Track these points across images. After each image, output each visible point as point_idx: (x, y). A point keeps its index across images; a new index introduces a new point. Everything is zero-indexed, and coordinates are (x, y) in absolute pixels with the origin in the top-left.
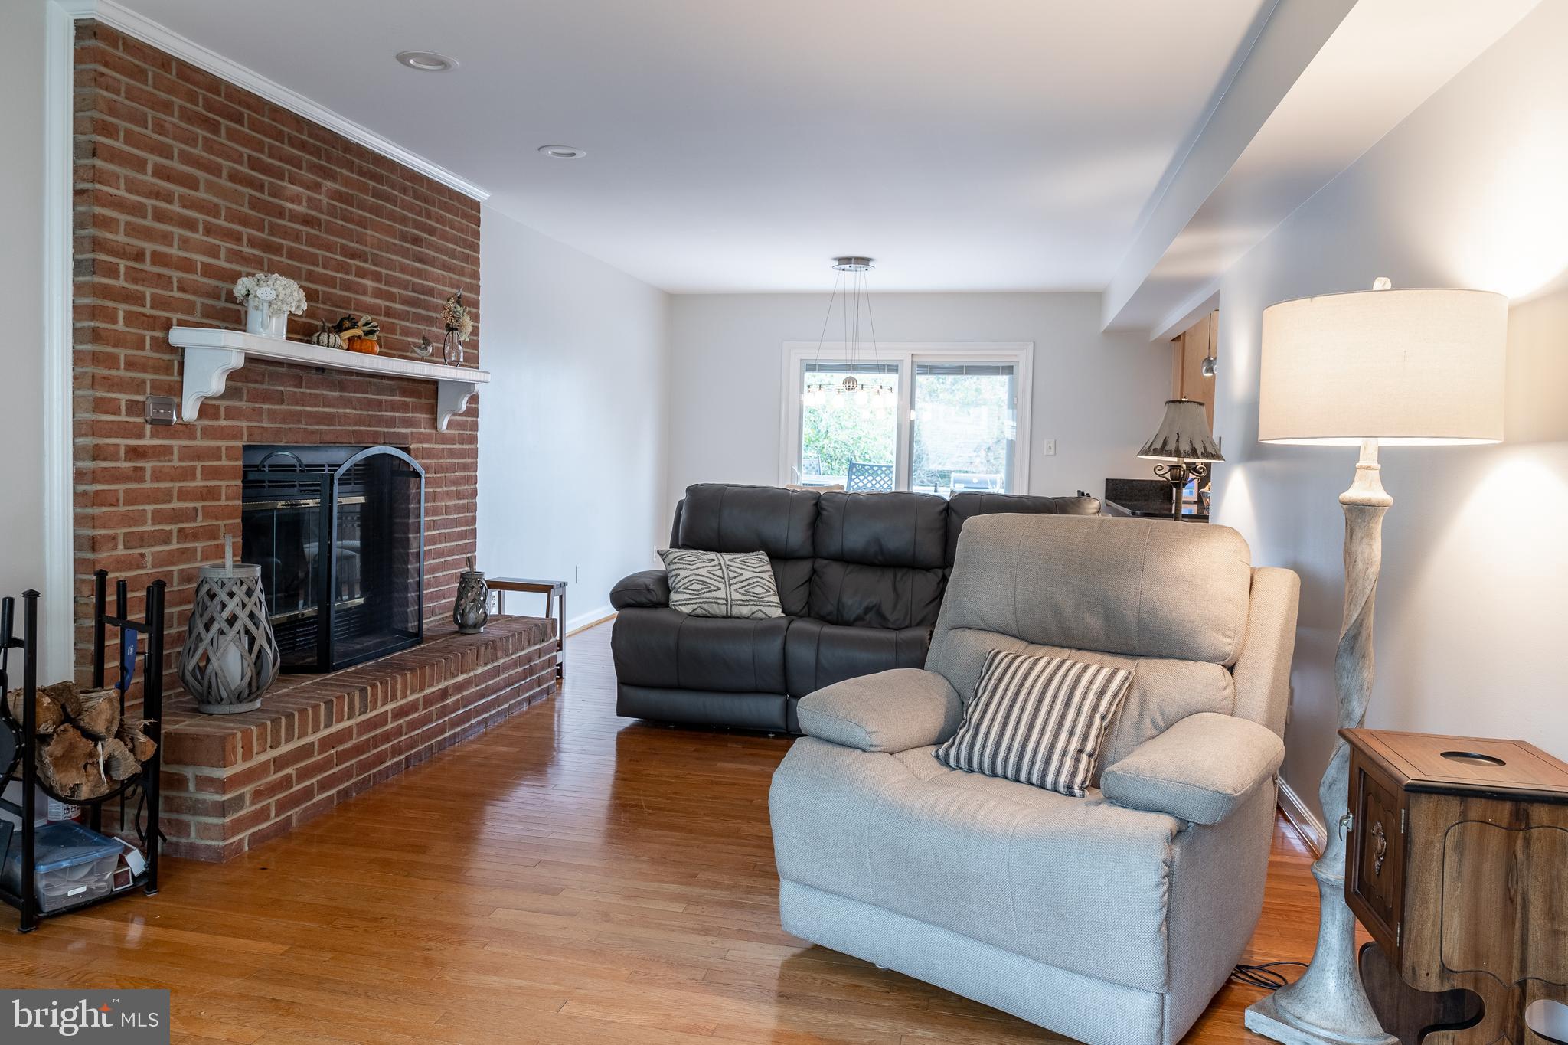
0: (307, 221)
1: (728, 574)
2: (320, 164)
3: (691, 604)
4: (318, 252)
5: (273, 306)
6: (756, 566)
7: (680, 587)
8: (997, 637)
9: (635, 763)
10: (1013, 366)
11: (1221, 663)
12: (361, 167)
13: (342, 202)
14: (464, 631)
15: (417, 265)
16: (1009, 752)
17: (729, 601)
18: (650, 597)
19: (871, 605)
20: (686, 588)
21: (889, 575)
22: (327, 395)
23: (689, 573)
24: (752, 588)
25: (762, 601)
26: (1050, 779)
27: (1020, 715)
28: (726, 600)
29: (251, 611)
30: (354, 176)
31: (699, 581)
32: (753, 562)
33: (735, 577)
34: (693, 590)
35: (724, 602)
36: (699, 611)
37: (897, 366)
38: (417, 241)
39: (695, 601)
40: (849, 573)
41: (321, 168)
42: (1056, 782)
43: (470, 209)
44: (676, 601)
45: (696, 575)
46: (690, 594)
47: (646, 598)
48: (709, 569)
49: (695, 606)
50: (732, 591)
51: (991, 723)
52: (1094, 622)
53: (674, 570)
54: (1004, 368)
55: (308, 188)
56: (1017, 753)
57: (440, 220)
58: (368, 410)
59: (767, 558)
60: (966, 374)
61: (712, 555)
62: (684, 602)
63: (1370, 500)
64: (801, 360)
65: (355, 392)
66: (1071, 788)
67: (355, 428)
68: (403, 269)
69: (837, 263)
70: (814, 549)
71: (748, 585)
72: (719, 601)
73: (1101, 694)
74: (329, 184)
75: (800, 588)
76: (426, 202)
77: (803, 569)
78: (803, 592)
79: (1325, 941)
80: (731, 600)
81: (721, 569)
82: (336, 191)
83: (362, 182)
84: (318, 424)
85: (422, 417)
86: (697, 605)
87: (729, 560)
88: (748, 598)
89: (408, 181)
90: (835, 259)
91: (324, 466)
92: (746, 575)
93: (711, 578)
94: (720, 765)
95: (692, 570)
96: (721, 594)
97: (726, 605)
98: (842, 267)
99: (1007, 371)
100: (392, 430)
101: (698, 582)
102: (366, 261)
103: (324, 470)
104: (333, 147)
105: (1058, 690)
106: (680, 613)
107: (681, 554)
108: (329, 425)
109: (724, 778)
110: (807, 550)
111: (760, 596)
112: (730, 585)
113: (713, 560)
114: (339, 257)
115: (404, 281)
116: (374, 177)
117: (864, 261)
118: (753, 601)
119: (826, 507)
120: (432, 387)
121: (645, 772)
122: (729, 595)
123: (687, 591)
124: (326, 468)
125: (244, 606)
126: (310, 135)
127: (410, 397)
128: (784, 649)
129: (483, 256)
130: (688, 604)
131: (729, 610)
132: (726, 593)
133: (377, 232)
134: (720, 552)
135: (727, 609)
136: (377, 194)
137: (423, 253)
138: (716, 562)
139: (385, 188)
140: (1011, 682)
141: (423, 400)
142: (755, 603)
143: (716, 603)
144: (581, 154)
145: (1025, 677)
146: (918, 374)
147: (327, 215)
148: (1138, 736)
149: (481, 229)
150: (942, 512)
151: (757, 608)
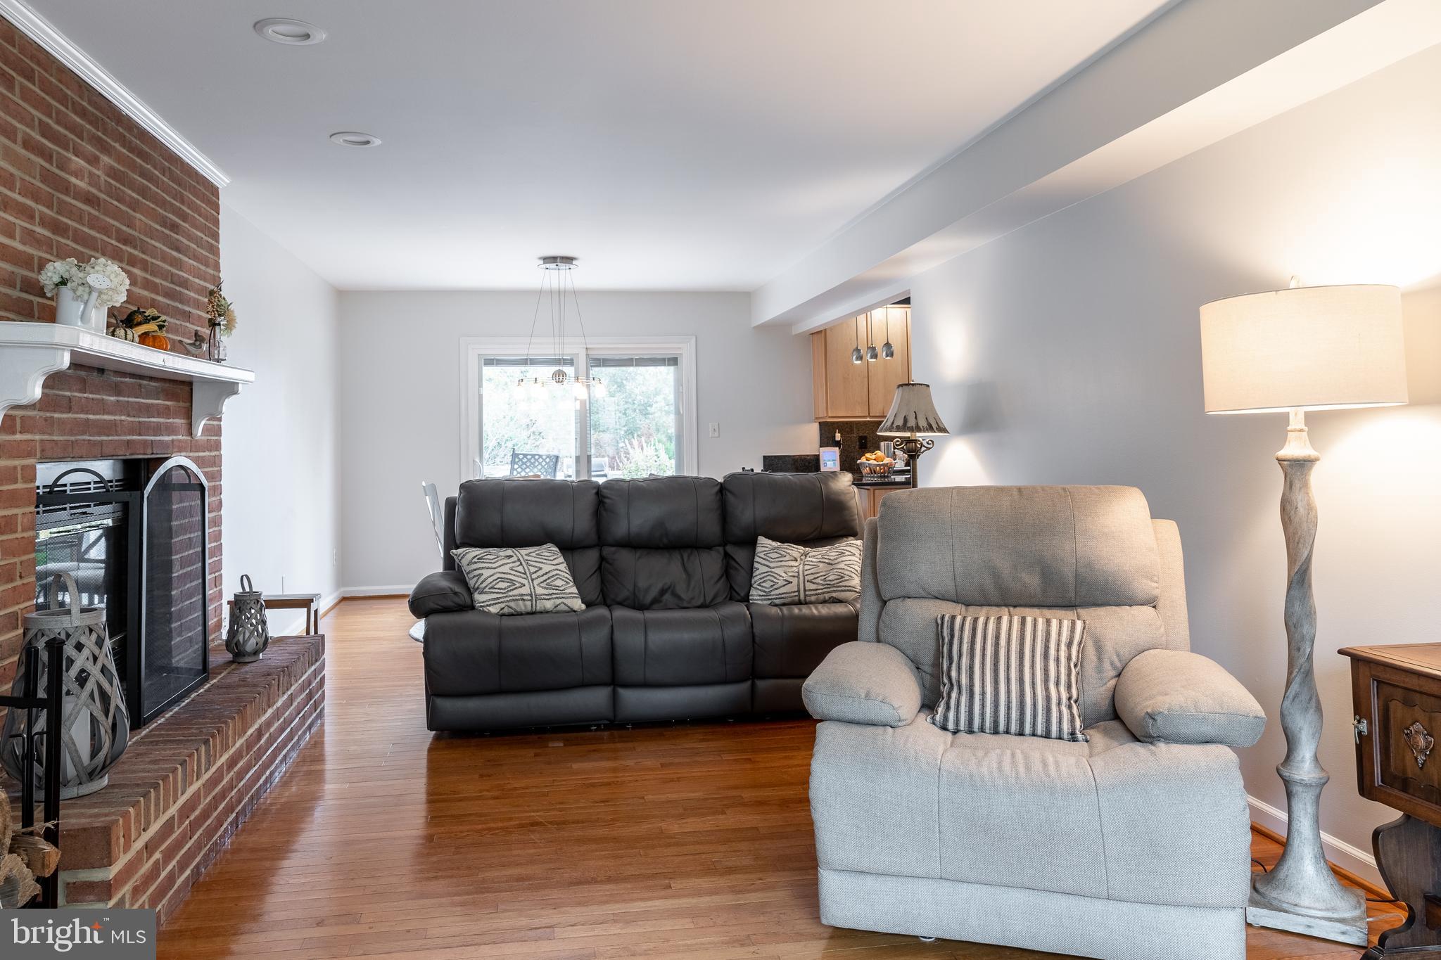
0: (89, 200)
1: (529, 570)
2: (98, 136)
3: (500, 603)
4: (98, 235)
5: (102, 296)
6: (552, 558)
7: (486, 587)
8: (938, 603)
9: (488, 778)
10: (677, 358)
11: (1151, 605)
12: (130, 142)
13: (117, 181)
14: (241, 660)
15: (175, 253)
16: (1009, 708)
17: (534, 597)
18: (457, 600)
19: (666, 587)
20: (492, 588)
21: (676, 556)
22: (107, 400)
23: (492, 572)
24: (553, 581)
25: (564, 593)
26: (1054, 728)
27: (1008, 672)
28: (531, 595)
29: (103, 665)
30: (124, 151)
31: (504, 578)
32: (549, 554)
33: (535, 572)
34: (499, 589)
35: (529, 598)
36: (506, 610)
37: (572, 360)
38: (174, 227)
39: (502, 600)
40: (639, 558)
41: (99, 140)
42: (1060, 730)
43: (209, 193)
44: (483, 602)
45: (499, 573)
46: (497, 593)
47: (454, 602)
48: (511, 565)
49: (503, 605)
50: (535, 585)
51: (983, 684)
52: (1032, 581)
53: (475, 570)
54: (669, 359)
55: (89, 162)
56: (1017, 708)
57: (191, 205)
58: (139, 417)
59: (557, 550)
60: (636, 365)
61: (509, 552)
62: (492, 602)
63: (1309, 456)
64: (479, 355)
65: (128, 397)
66: (1074, 734)
67: (129, 438)
68: (164, 257)
69: (542, 262)
70: (599, 538)
71: (549, 578)
72: (525, 598)
73: (1069, 645)
74: (105, 159)
75: (592, 577)
76: (180, 185)
77: (591, 557)
78: (595, 581)
79: (1301, 833)
80: (536, 595)
81: (521, 564)
82: (112, 168)
83: (132, 158)
84: (99, 434)
85: (179, 421)
86: (505, 604)
87: (526, 555)
88: (551, 592)
89: (166, 160)
90: (540, 258)
91: (89, 483)
92: (546, 568)
93: (514, 575)
94: (575, 766)
95: (494, 568)
96: (525, 590)
97: (531, 600)
98: (548, 266)
99: (672, 362)
100: (158, 438)
101: (503, 580)
102: (135, 248)
103: (89, 489)
104: (108, 118)
105: (1034, 646)
106: (489, 613)
107: (478, 553)
108: (108, 436)
109: (595, 778)
110: (593, 537)
111: (561, 589)
112: (533, 580)
113: (512, 556)
114: (114, 242)
115: (165, 270)
116: (141, 154)
117: (568, 260)
118: (555, 594)
119: (609, 496)
120: (187, 388)
121: (509, 786)
122: (533, 590)
123: (494, 591)
124: (92, 486)
125: (95, 659)
126: (90, 102)
127: (171, 401)
128: (612, 639)
129: (223, 246)
130: (496, 604)
131: (534, 605)
132: (530, 589)
133: (144, 216)
134: (514, 547)
135: (532, 605)
136: (144, 174)
137: (178, 240)
138: (515, 559)
139: (149, 167)
140: (984, 643)
141: (181, 404)
142: (558, 596)
143: (523, 600)
144: (377, 142)
145: (997, 637)
146: (591, 366)
147: (105, 194)
148: (1101, 679)
149: (220, 217)
150: (717, 493)
151: (560, 601)
